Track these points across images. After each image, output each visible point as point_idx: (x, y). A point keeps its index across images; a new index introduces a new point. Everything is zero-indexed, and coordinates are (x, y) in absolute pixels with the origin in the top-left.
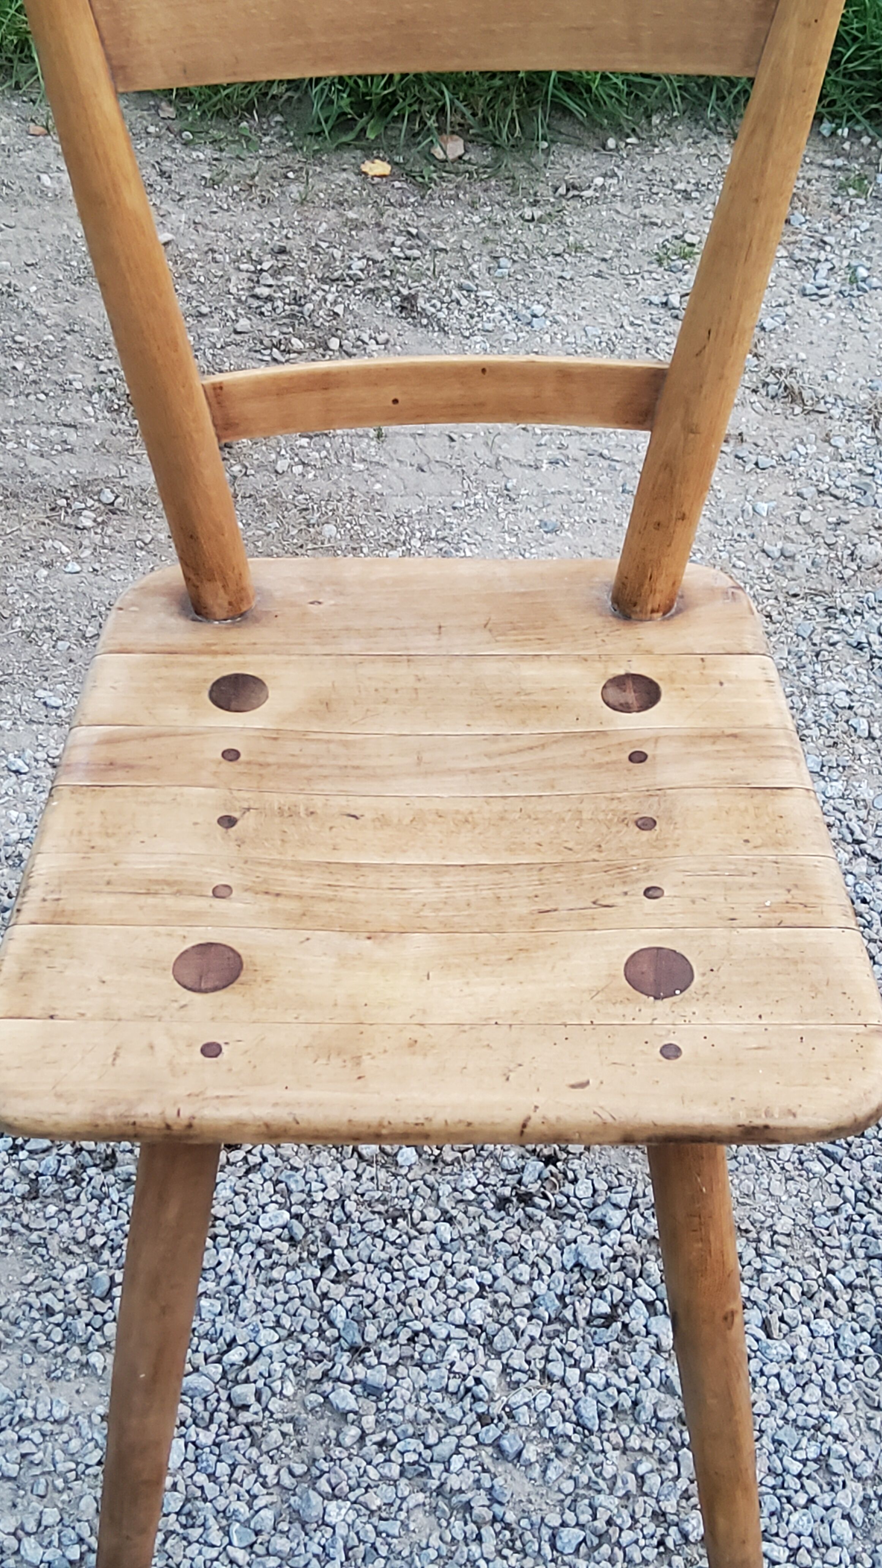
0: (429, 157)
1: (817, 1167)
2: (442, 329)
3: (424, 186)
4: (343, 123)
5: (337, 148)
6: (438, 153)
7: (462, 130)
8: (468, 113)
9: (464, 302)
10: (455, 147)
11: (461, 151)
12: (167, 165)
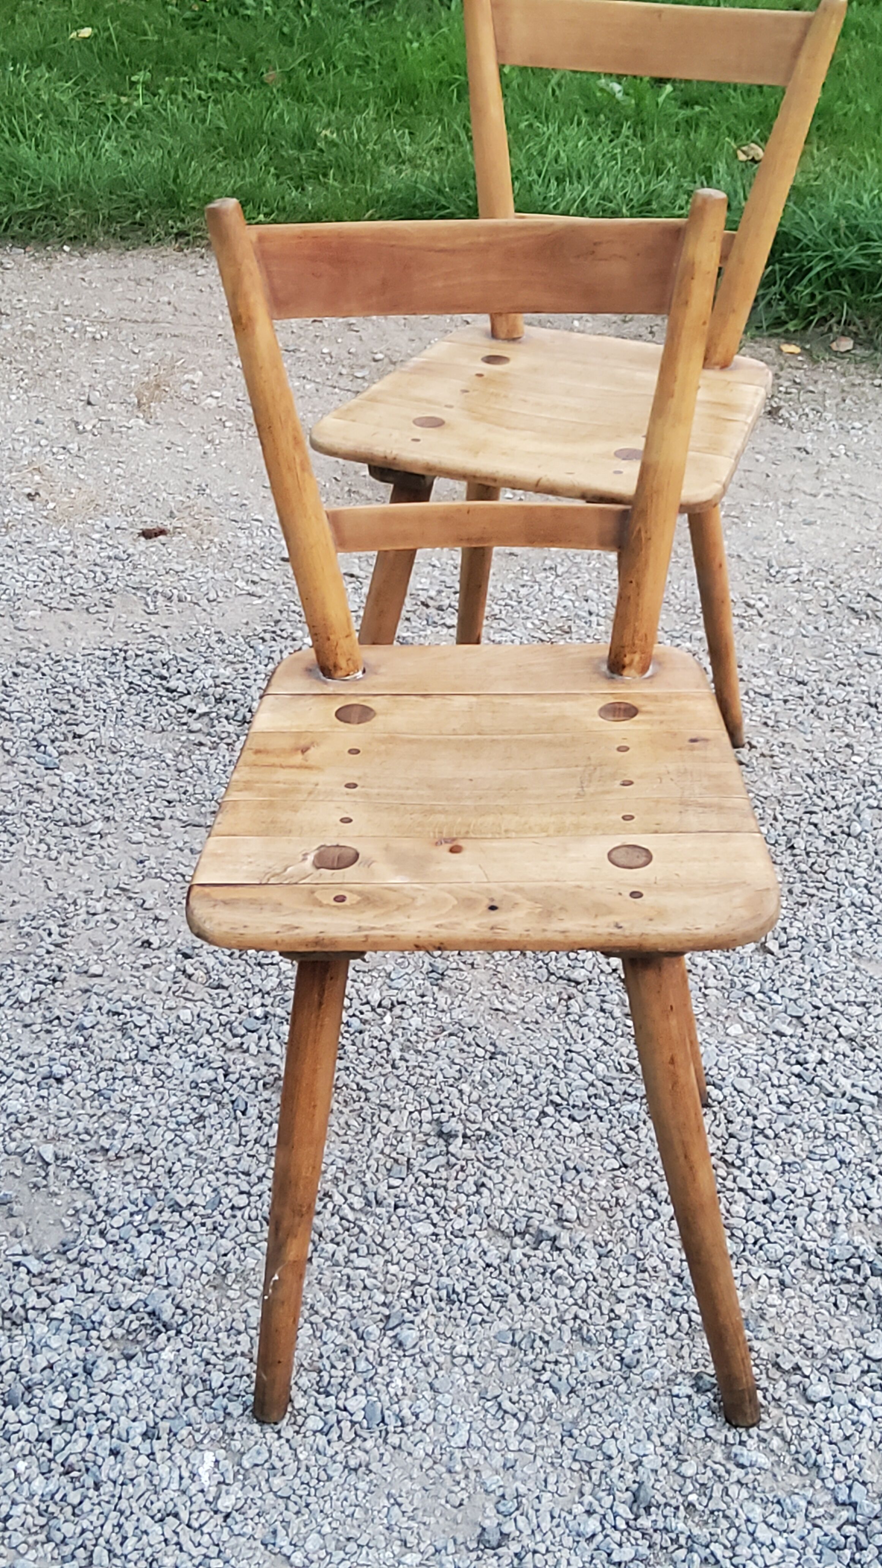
0: (829, 349)
1: (799, 779)
2: (790, 427)
3: (816, 362)
4: (779, 322)
5: (770, 336)
6: (834, 346)
7: (855, 336)
8: (861, 327)
9: (811, 416)
10: (846, 344)
11: (850, 347)
12: (655, 329)
